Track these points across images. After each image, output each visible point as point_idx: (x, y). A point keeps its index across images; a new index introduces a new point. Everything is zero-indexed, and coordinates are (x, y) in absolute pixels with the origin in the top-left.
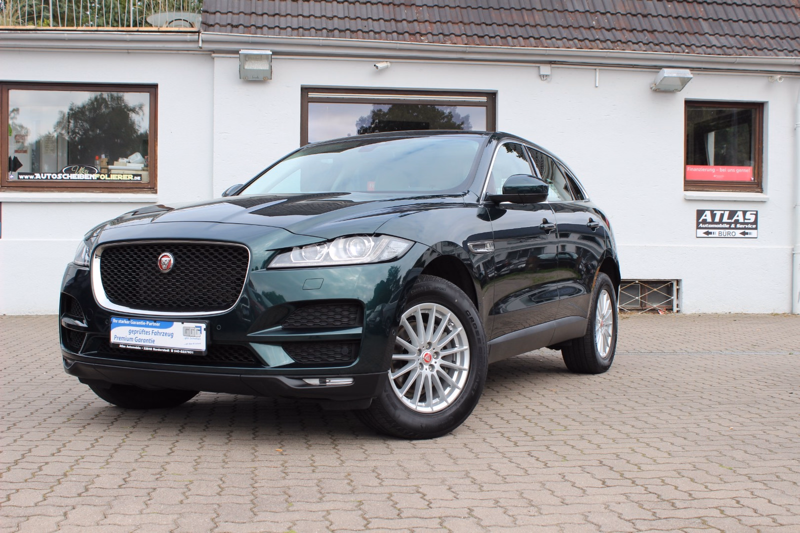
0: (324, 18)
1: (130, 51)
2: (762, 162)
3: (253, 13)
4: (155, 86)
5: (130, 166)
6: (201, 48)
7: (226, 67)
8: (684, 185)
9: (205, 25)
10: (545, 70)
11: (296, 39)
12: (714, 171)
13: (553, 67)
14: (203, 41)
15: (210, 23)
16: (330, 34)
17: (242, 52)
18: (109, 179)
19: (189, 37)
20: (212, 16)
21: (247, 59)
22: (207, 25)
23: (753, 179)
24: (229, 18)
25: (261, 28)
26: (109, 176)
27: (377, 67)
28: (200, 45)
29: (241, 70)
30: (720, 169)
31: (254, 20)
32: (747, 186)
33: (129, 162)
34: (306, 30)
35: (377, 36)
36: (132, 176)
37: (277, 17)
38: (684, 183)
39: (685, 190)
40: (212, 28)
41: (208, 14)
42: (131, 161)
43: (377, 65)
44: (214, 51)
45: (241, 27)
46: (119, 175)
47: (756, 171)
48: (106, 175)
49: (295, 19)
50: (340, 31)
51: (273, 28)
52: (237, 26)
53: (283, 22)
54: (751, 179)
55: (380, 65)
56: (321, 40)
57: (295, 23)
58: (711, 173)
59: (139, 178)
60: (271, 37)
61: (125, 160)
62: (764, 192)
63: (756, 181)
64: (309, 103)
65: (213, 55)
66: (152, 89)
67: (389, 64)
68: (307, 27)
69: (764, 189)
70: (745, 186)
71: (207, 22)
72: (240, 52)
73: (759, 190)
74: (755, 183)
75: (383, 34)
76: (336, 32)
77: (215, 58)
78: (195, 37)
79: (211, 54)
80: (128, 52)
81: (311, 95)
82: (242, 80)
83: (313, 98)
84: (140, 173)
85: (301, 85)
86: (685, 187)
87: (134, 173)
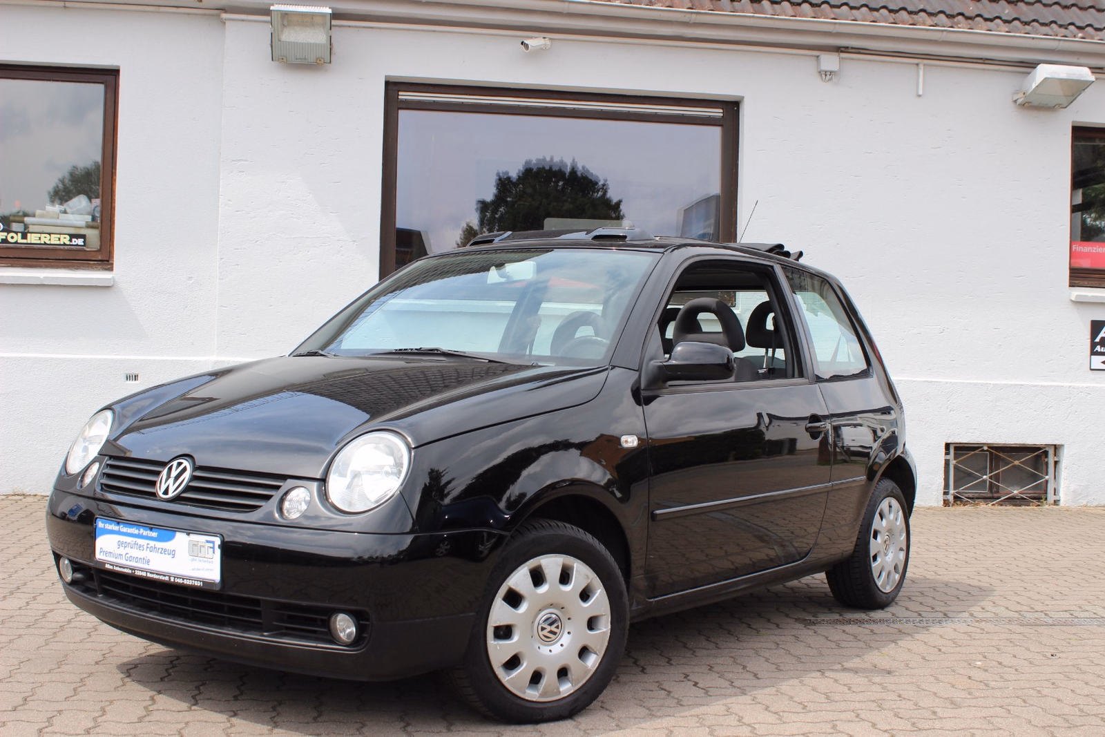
1: (68, 4)
4: (114, 73)
5: (64, 219)
6: (200, 1)
7: (246, 39)
8: (1070, 276)
10: (830, 61)
13: (842, 58)
17: (276, 9)
18: (24, 241)
21: (285, 23)
26: (24, 236)
27: (526, 46)
29: (275, 41)
33: (65, 212)
36: (68, 237)
38: (1070, 273)
42: (68, 210)
43: (526, 42)
44: (224, 10)
46: (43, 235)
48: (20, 235)
55: (535, 42)
59: (80, 242)
61: (57, 208)
64: (401, 113)
65: (224, 16)
66: (108, 77)
67: (548, 42)
72: (273, 9)
77: (227, 22)
79: (218, 16)
80: (66, 6)
81: (404, 96)
82: (274, 63)
83: (406, 101)
84: (82, 232)
85: (386, 76)
86: (1070, 279)
87: (73, 231)
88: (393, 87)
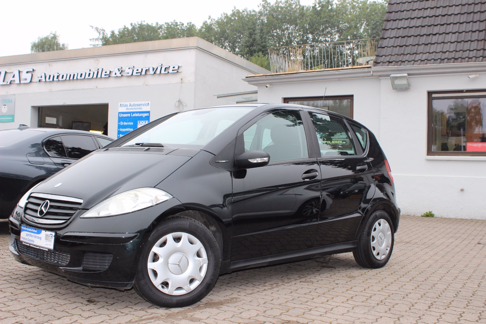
0: (441, 53)
1: (340, 79)
3: (402, 54)
4: (352, 96)
5: (341, 136)
6: (372, 75)
7: (386, 84)
9: (375, 63)
11: (422, 66)
14: (373, 72)
15: (378, 62)
16: (442, 61)
17: (392, 75)
18: (331, 143)
19: (366, 70)
20: (381, 58)
21: (395, 79)
22: (376, 63)
24: (388, 59)
25: (404, 62)
26: (331, 142)
27: (469, 77)
28: (372, 73)
29: (393, 84)
31: (401, 58)
33: (342, 135)
34: (429, 60)
35: (470, 60)
36: (342, 142)
37: (415, 55)
40: (378, 64)
41: (379, 57)
42: (342, 134)
43: (469, 76)
44: (380, 76)
45: (394, 62)
46: (336, 141)
48: (330, 141)
49: (425, 55)
50: (448, 59)
51: (411, 61)
52: (392, 62)
53: (418, 57)
55: (471, 76)
56: (435, 65)
57: (424, 57)
59: (345, 143)
60: (408, 66)
61: (340, 134)
64: (433, 100)
65: (380, 78)
66: (351, 97)
67: (477, 75)
68: (430, 59)
71: (377, 61)
72: (390, 76)
75: (474, 59)
76: (446, 60)
77: (381, 80)
78: (369, 69)
79: (379, 78)
80: (339, 80)
81: (434, 95)
82: (394, 90)
83: (435, 97)
84: (345, 140)
85: (427, 91)
87: (343, 140)
88: (430, 93)
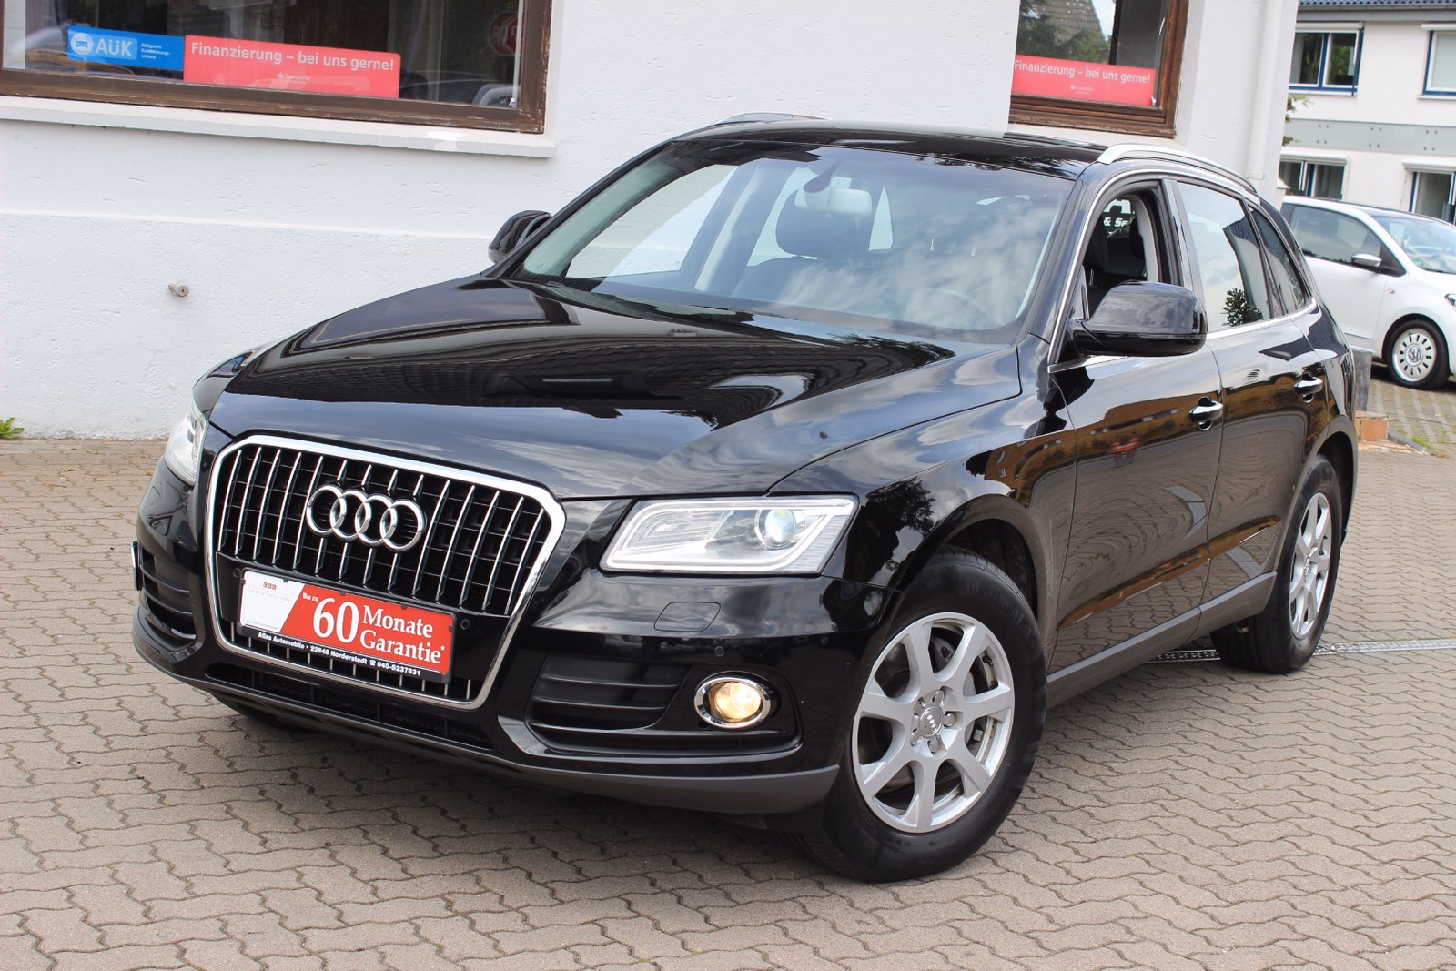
2: (1180, 60)
8: (1011, 108)
12: (1072, 75)
23: (1154, 101)
30: (1087, 70)
32: (1140, 118)
38: (1012, 102)
39: (1010, 122)
47: (1163, 82)
54: (1151, 101)
58: (1065, 77)
62: (1176, 137)
63: (1161, 108)
69: (1177, 129)
70: (1136, 118)
73: (1168, 131)
74: (1159, 112)
86: (1011, 112)
